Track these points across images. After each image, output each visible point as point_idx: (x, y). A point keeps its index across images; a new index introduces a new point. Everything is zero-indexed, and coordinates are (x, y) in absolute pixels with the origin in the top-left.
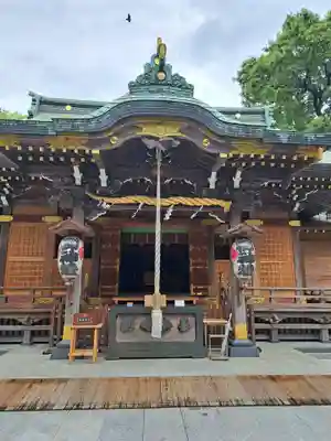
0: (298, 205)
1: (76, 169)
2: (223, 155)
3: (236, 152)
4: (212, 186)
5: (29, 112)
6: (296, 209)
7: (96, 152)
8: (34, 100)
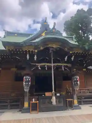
0: (85, 65)
1: (28, 55)
2: (71, 52)
3: (74, 52)
4: (66, 60)
5: (4, 36)
6: (84, 66)
7: (36, 51)
8: (5, 32)
